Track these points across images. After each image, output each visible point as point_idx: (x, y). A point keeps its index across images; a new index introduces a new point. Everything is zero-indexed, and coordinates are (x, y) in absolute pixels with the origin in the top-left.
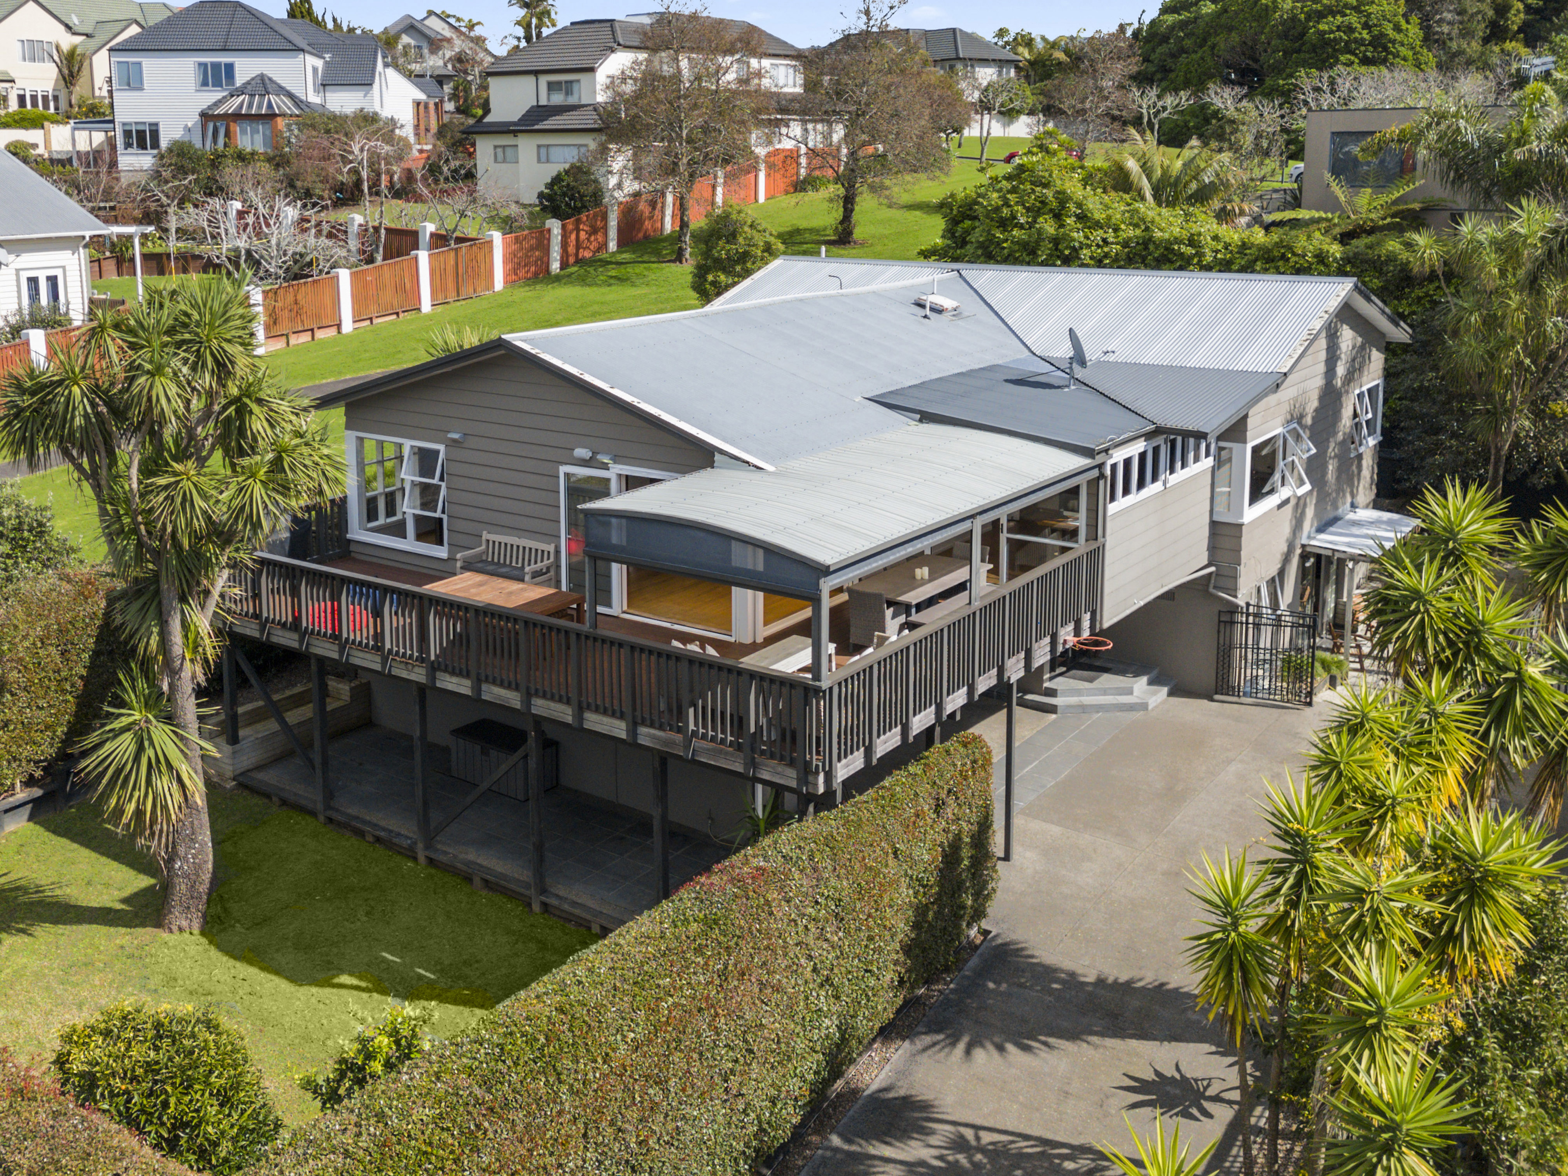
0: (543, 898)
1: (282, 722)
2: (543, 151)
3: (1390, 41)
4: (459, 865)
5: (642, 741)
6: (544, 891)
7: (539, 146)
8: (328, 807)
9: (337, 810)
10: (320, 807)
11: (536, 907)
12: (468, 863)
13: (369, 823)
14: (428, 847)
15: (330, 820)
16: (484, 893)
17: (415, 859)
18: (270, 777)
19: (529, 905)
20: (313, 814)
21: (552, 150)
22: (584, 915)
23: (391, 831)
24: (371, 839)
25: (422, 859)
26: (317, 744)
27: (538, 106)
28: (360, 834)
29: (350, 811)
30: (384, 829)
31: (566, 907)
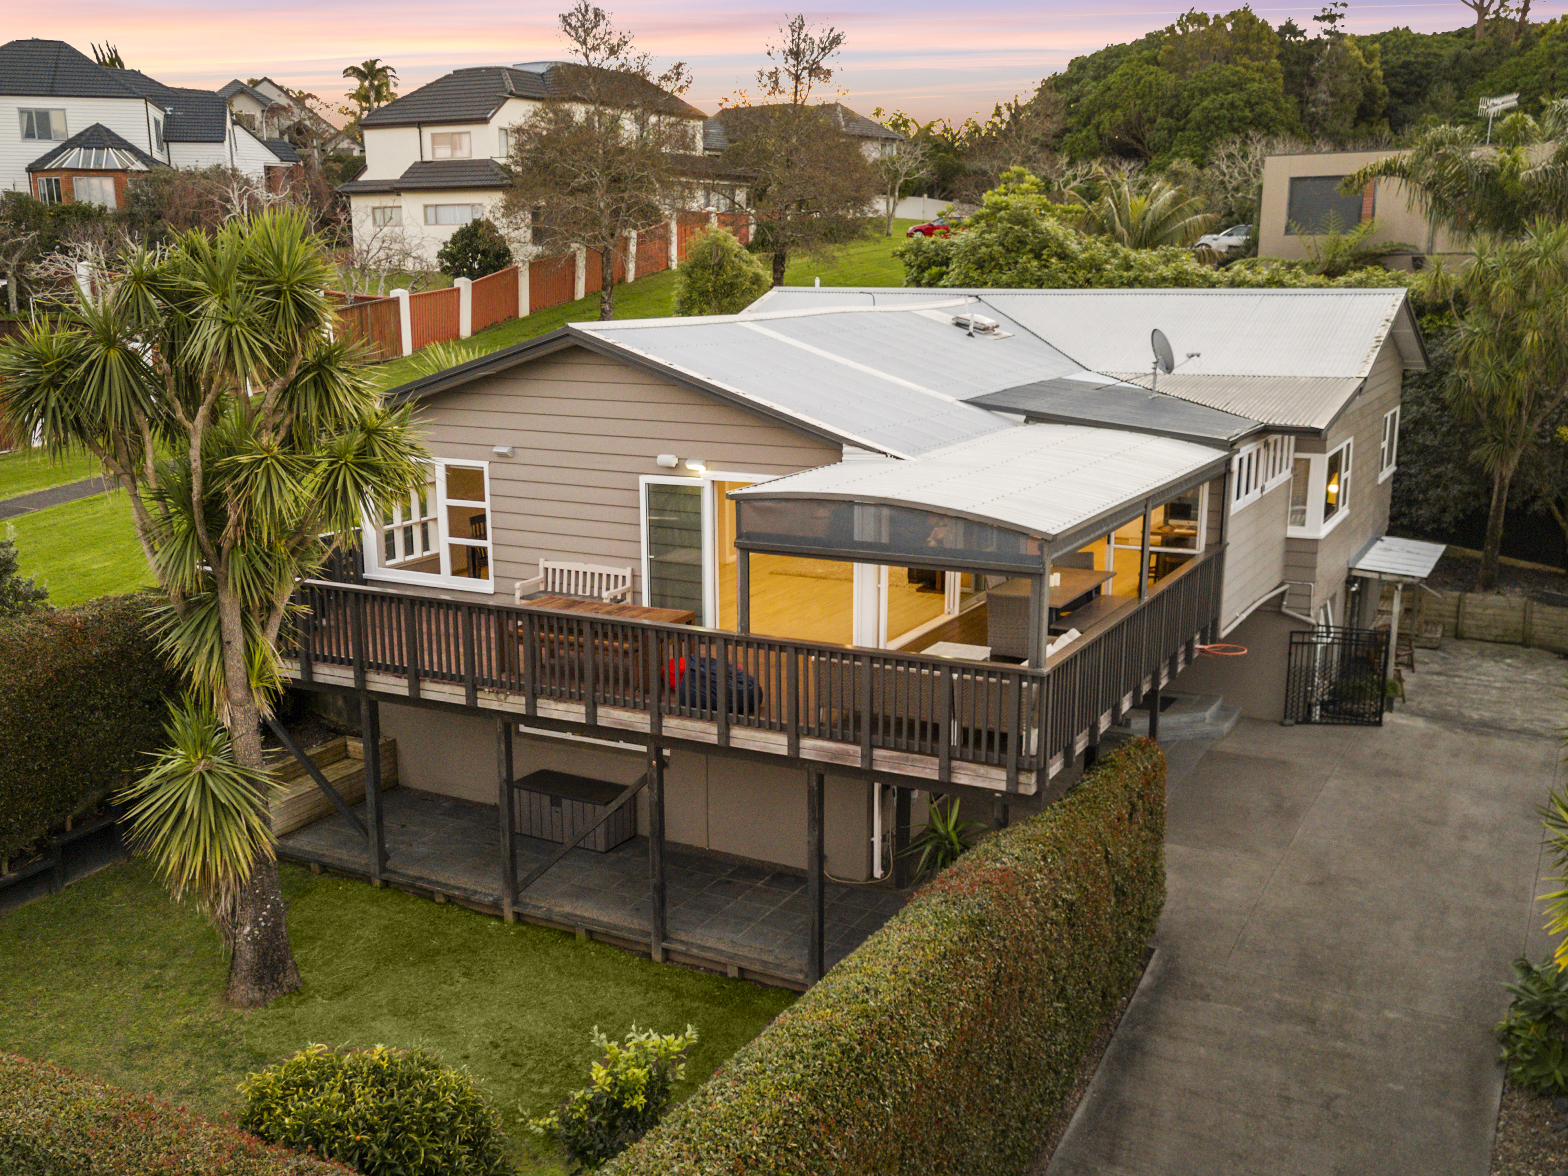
0: (664, 944)
1: (321, 780)
2: (431, 211)
3: (1272, 120)
4: (556, 918)
5: (805, 755)
6: (665, 938)
7: (426, 207)
8: (383, 870)
9: (395, 873)
10: (374, 869)
11: (657, 956)
12: (567, 916)
13: (438, 883)
14: (515, 902)
15: (386, 884)
16: (591, 946)
17: (500, 918)
18: (304, 843)
19: (649, 956)
20: (366, 878)
21: (441, 210)
22: (718, 958)
23: (465, 890)
24: (442, 900)
25: (509, 917)
26: (370, 799)
27: (423, 162)
28: (427, 895)
29: (411, 872)
30: (458, 888)
31: (695, 951)
